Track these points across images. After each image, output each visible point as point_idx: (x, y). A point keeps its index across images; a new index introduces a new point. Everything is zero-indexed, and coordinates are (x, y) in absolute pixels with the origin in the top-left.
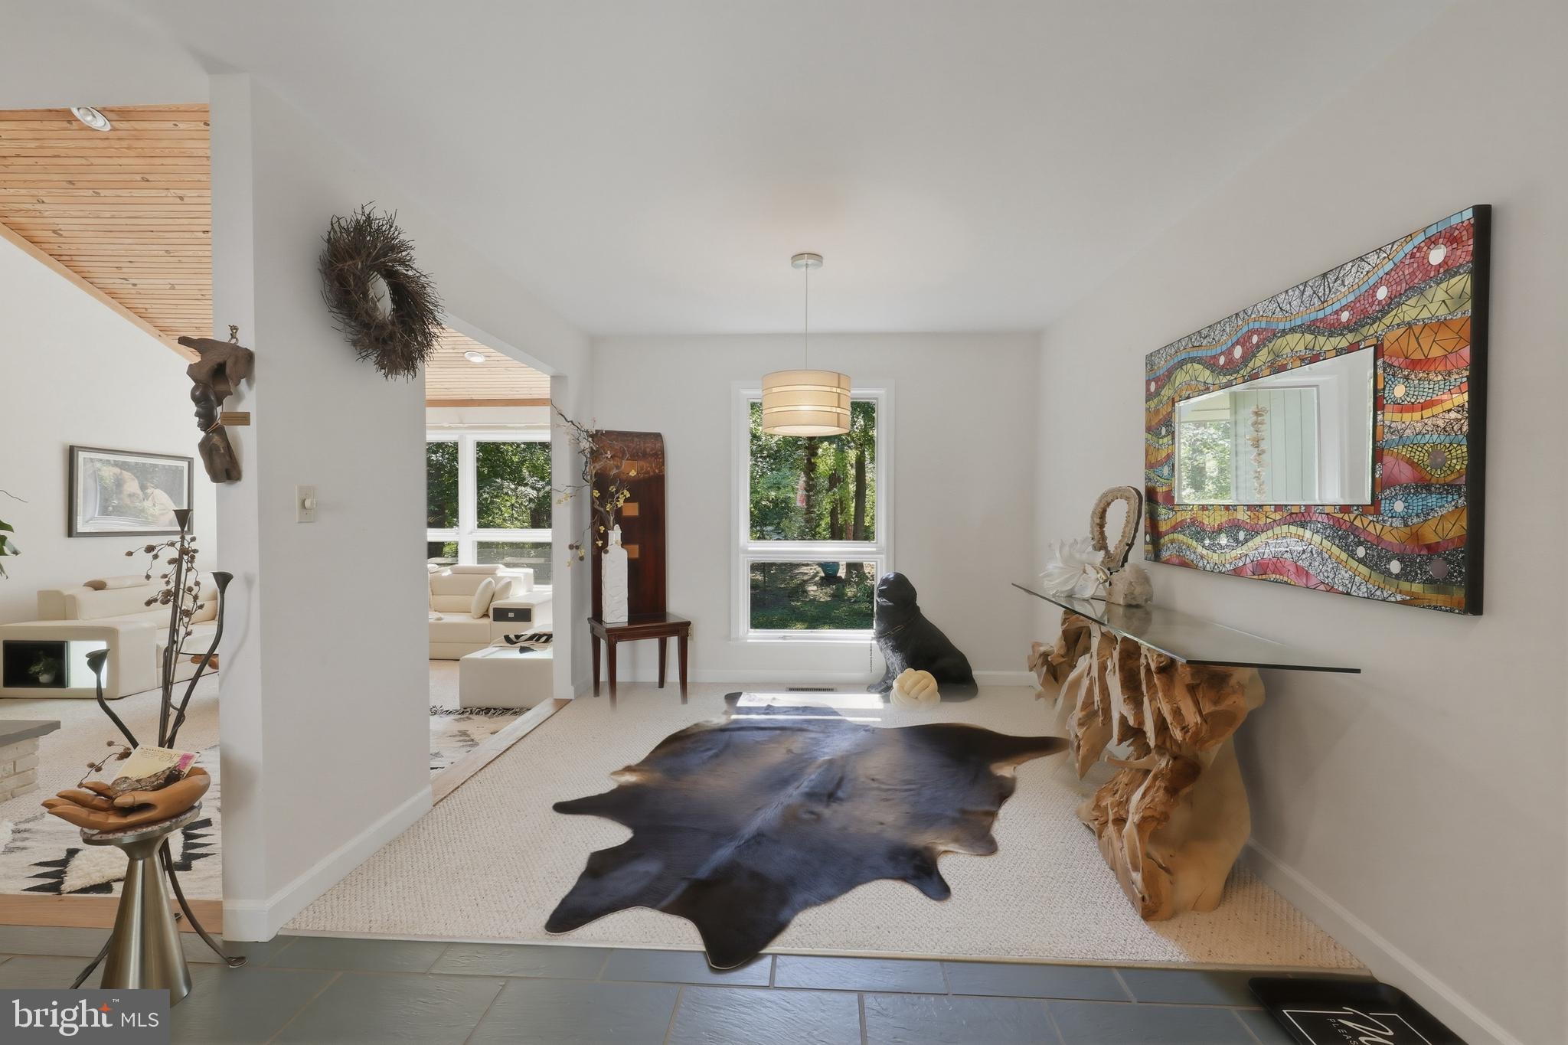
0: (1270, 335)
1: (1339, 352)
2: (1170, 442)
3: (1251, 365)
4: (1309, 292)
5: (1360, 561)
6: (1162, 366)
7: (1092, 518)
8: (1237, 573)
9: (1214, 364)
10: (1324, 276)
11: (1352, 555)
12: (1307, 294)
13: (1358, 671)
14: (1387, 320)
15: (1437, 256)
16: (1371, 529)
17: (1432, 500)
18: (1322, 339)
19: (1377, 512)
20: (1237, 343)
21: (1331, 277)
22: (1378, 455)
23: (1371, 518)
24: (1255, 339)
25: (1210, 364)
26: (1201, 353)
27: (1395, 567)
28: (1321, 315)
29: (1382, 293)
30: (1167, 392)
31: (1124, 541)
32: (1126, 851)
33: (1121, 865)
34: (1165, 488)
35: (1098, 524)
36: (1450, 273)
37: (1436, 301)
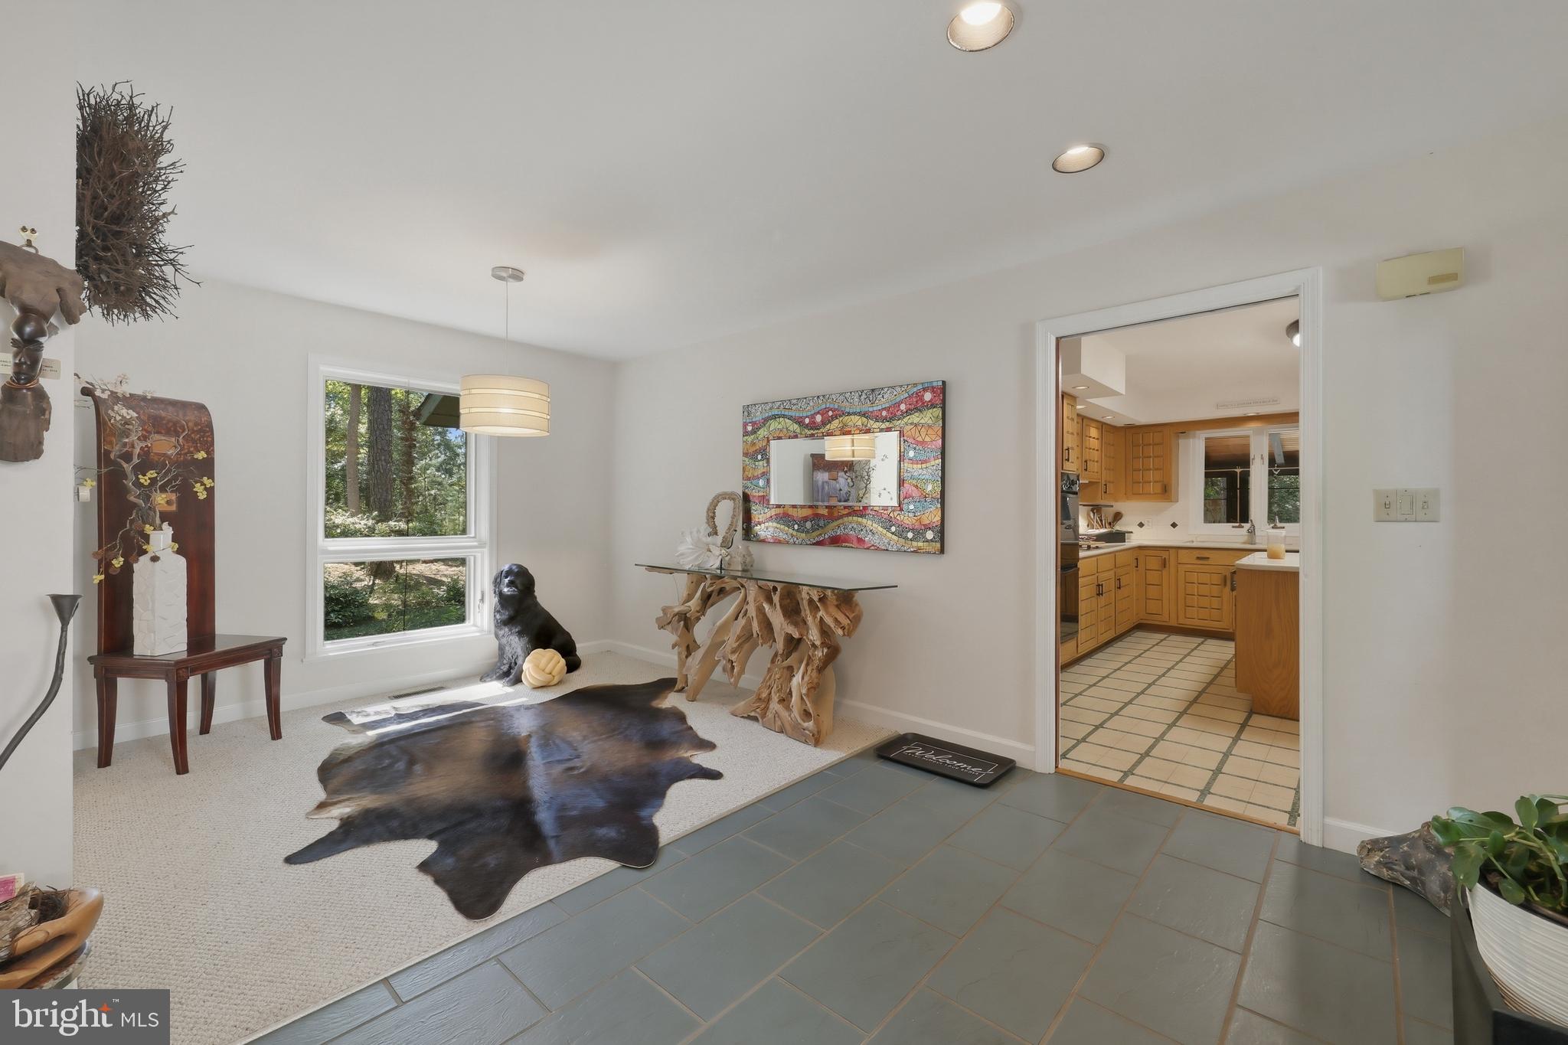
0: (839, 414)
1: (881, 430)
2: (765, 465)
3: (828, 427)
4: (864, 396)
5: (893, 533)
6: (758, 417)
7: (707, 512)
8: (819, 543)
9: (801, 422)
10: (873, 390)
11: (888, 530)
12: (862, 398)
13: (897, 586)
14: (905, 420)
15: (928, 396)
16: (898, 517)
17: (928, 505)
18: (871, 422)
19: (901, 510)
20: (818, 413)
21: (877, 392)
22: (901, 482)
23: (898, 512)
24: (830, 413)
25: (799, 421)
26: (790, 413)
27: (910, 535)
28: (871, 409)
29: (903, 407)
30: (762, 433)
31: (732, 528)
32: (796, 713)
33: (790, 725)
34: (761, 494)
35: (711, 517)
36: (933, 406)
37: (929, 417)
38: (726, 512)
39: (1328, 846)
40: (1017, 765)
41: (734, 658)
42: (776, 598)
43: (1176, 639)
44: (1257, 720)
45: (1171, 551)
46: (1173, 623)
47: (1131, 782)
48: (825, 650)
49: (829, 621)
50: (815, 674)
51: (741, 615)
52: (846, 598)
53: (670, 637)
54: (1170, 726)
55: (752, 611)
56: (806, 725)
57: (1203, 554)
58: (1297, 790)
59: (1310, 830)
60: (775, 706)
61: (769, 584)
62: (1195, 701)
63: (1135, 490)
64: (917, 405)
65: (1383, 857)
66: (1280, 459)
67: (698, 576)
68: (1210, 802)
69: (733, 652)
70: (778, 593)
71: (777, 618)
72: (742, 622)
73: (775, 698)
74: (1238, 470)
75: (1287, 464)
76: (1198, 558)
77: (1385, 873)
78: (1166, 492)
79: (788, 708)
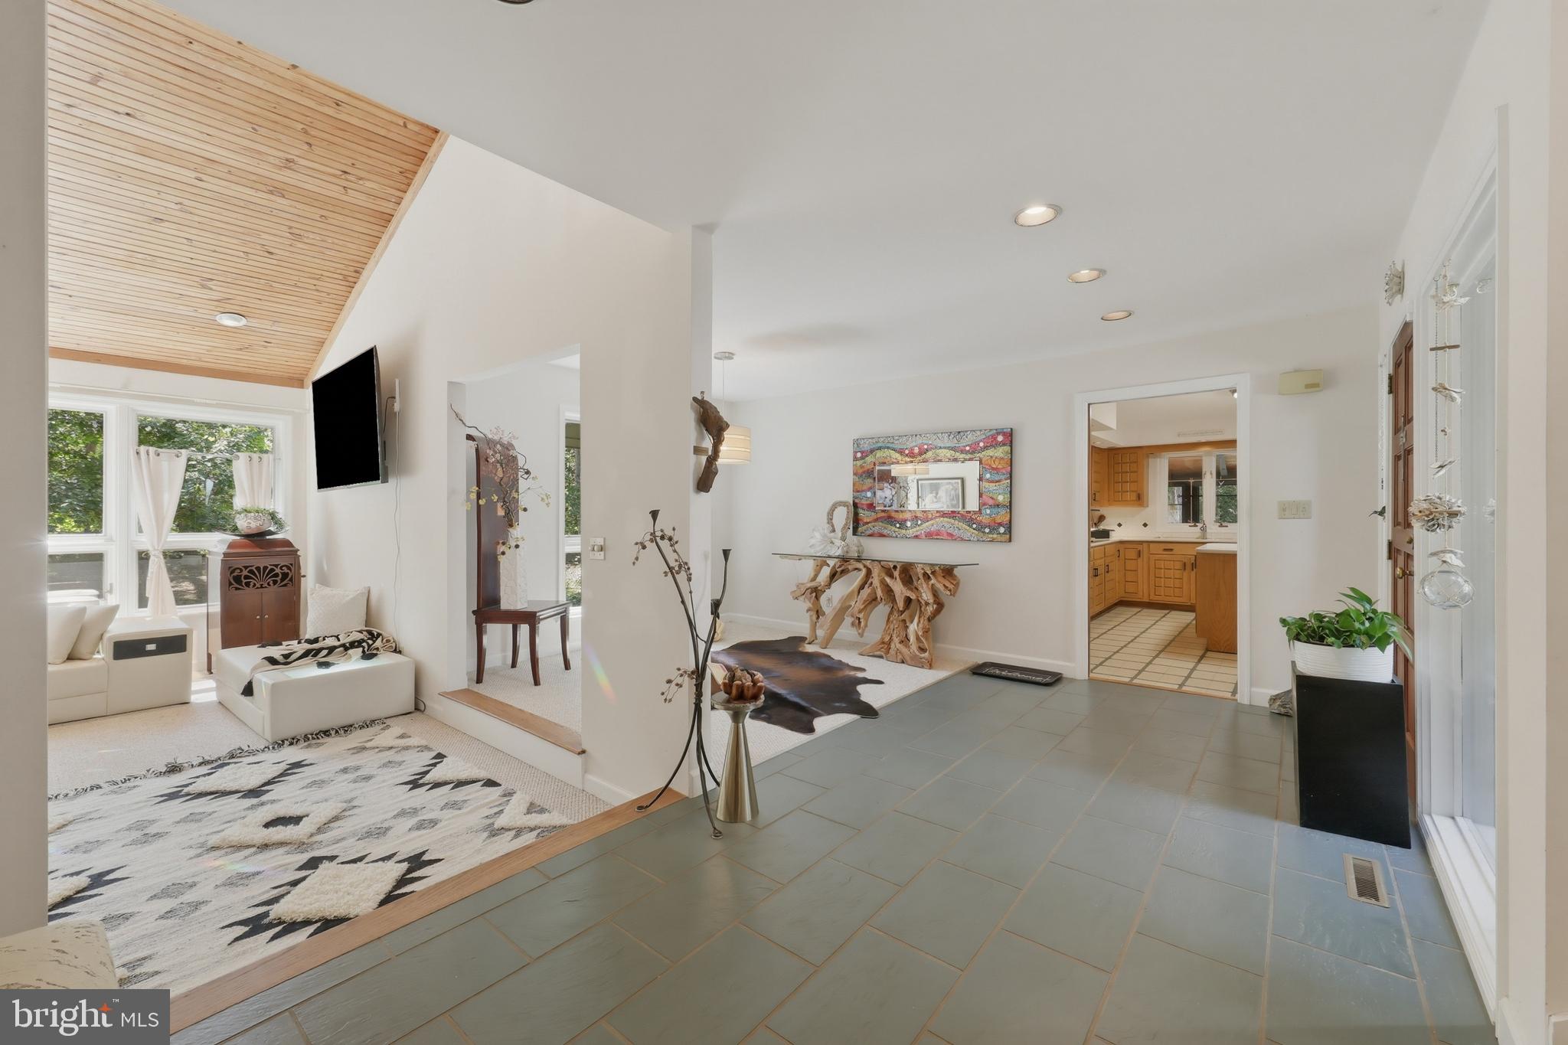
0: (932, 447)
1: (965, 459)
3: (923, 456)
4: (952, 436)
5: (974, 529)
6: (866, 447)
7: (827, 516)
8: (916, 537)
9: (902, 452)
10: (959, 432)
11: (971, 527)
14: (984, 453)
15: (1000, 438)
16: (978, 518)
17: (999, 510)
18: (957, 454)
19: (981, 513)
20: (916, 446)
21: (962, 434)
22: (981, 495)
23: (978, 515)
24: (925, 447)
25: (900, 452)
26: (893, 446)
27: (987, 530)
28: (957, 445)
29: (982, 444)
30: (870, 459)
31: (845, 528)
32: (914, 647)
33: (911, 657)
34: (868, 502)
35: (830, 520)
36: (1004, 445)
37: (1000, 452)
38: (842, 516)
39: (1255, 703)
40: (1064, 676)
41: (861, 616)
42: (896, 574)
43: (1146, 611)
44: (1209, 654)
45: (1144, 544)
46: (1146, 600)
47: (1135, 681)
48: (935, 606)
49: (939, 586)
50: (926, 622)
51: (867, 586)
52: (948, 571)
53: (804, 604)
54: (1154, 658)
55: (876, 582)
56: (923, 655)
57: (1168, 546)
58: (1237, 684)
59: (1243, 698)
60: (896, 644)
61: (890, 564)
62: (1169, 645)
63: (1116, 499)
64: (992, 442)
65: (1281, 702)
66: (1224, 472)
67: (821, 562)
68: (1184, 688)
69: (860, 612)
70: (898, 569)
71: (898, 587)
72: (866, 591)
73: (896, 640)
74: (1191, 481)
75: (1228, 476)
76: (1165, 550)
77: (1283, 710)
78: (1140, 499)
79: (908, 646)
